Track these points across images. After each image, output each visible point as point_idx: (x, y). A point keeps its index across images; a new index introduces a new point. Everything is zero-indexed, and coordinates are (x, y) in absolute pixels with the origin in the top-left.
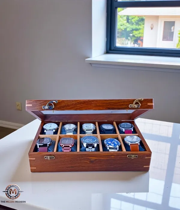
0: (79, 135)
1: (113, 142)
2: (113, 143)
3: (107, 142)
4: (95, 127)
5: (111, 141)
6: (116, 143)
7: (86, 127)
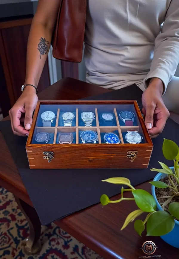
0: (77, 127)
1: (113, 138)
2: (113, 140)
3: (107, 138)
4: (94, 116)
5: (111, 137)
6: (116, 140)
7: (85, 116)
